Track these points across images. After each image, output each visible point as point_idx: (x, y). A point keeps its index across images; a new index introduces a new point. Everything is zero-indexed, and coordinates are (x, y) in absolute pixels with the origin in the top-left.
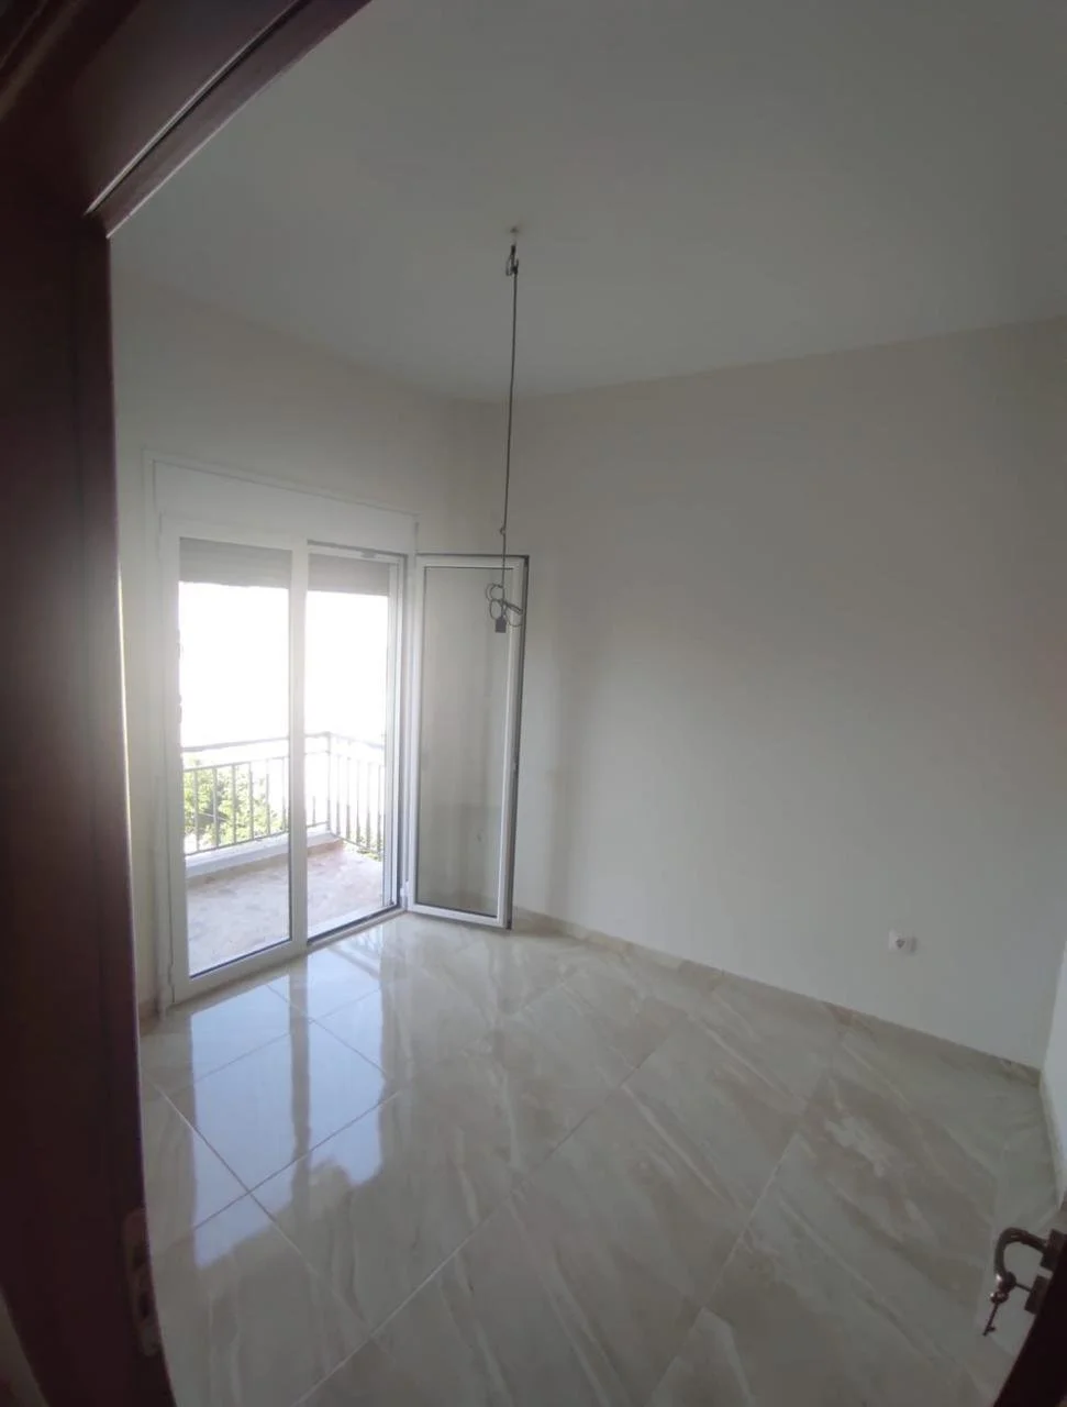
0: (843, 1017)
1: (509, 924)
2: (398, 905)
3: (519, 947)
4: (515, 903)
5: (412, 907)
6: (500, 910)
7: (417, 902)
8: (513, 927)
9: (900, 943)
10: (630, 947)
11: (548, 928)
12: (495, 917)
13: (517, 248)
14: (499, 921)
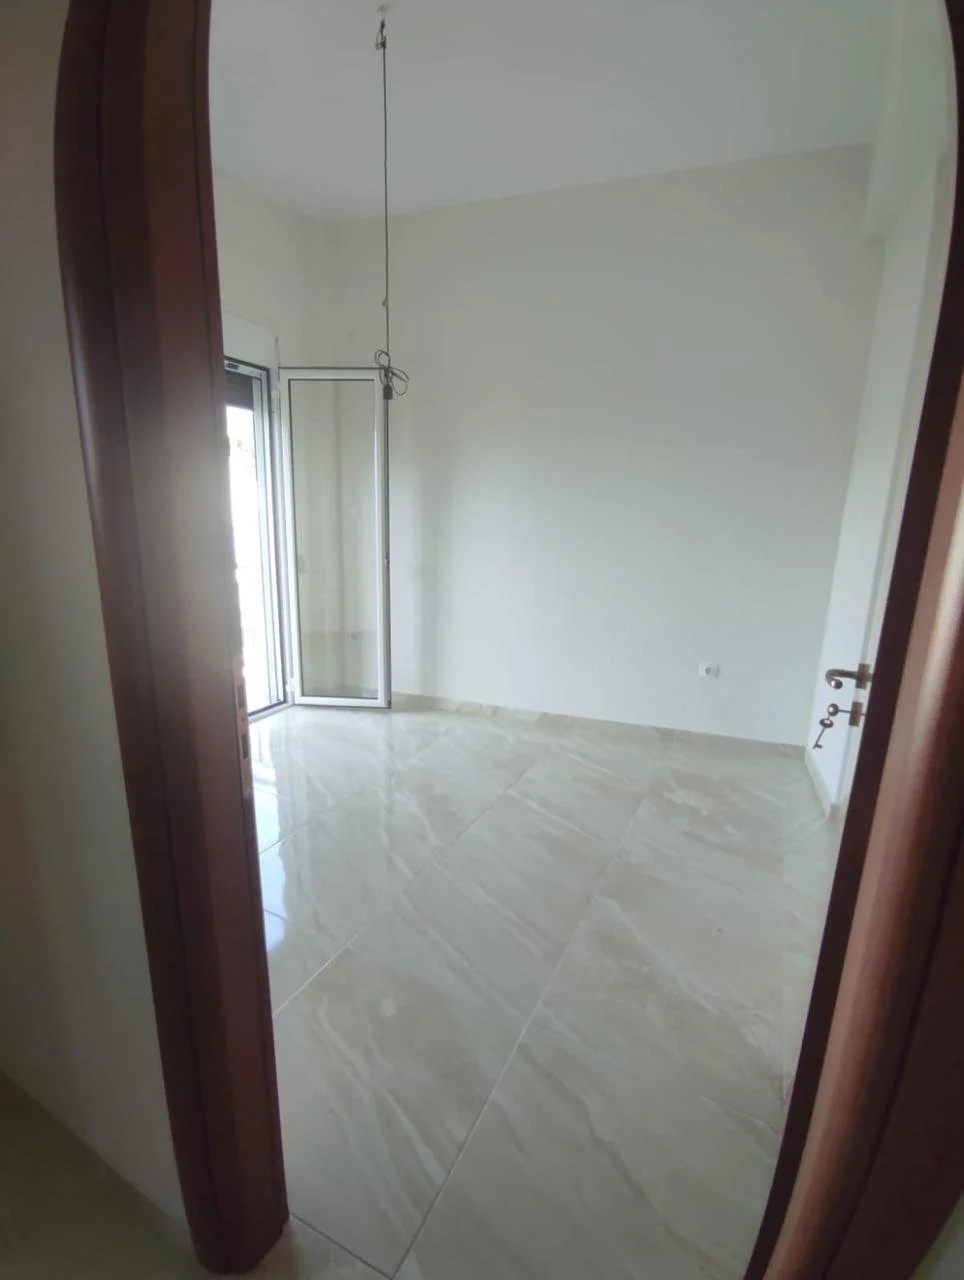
0: (667, 736)
1: (389, 703)
2: (285, 701)
3: (400, 720)
4: (393, 689)
5: (300, 700)
6: (381, 695)
7: (303, 694)
8: (393, 706)
9: (708, 671)
10: (495, 710)
11: (423, 704)
12: (376, 698)
13: (386, 22)
14: (381, 702)
